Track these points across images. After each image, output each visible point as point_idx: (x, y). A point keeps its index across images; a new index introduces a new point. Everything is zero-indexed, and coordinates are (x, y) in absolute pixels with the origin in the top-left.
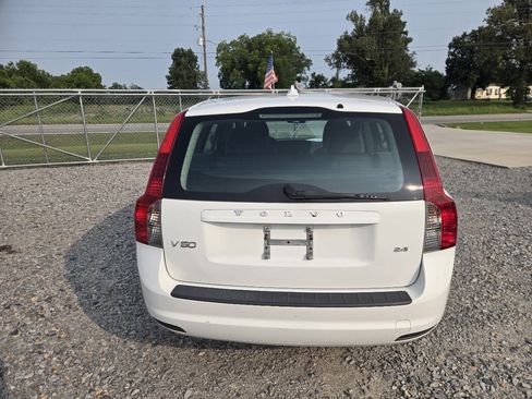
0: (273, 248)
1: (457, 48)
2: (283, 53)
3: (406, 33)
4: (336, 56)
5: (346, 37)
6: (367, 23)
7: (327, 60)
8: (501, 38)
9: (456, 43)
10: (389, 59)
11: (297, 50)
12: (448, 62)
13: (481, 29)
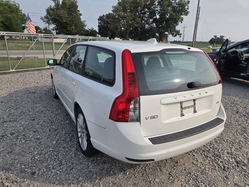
0: (184, 111)
1: (101, 21)
2: (12, 12)
3: (79, 11)
4: (46, 17)
5: (51, 9)
6: (61, 3)
7: (42, 19)
8: (118, 19)
9: (101, 19)
10: (74, 22)
11: (20, 11)
12: (99, 26)
13: (109, 14)
